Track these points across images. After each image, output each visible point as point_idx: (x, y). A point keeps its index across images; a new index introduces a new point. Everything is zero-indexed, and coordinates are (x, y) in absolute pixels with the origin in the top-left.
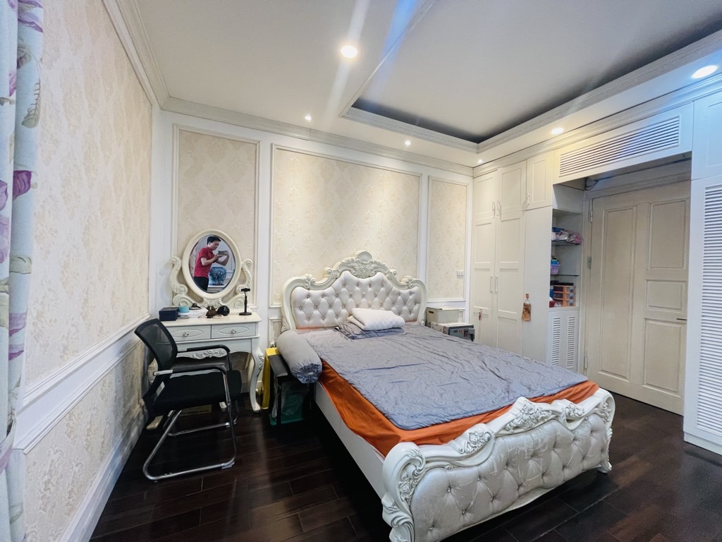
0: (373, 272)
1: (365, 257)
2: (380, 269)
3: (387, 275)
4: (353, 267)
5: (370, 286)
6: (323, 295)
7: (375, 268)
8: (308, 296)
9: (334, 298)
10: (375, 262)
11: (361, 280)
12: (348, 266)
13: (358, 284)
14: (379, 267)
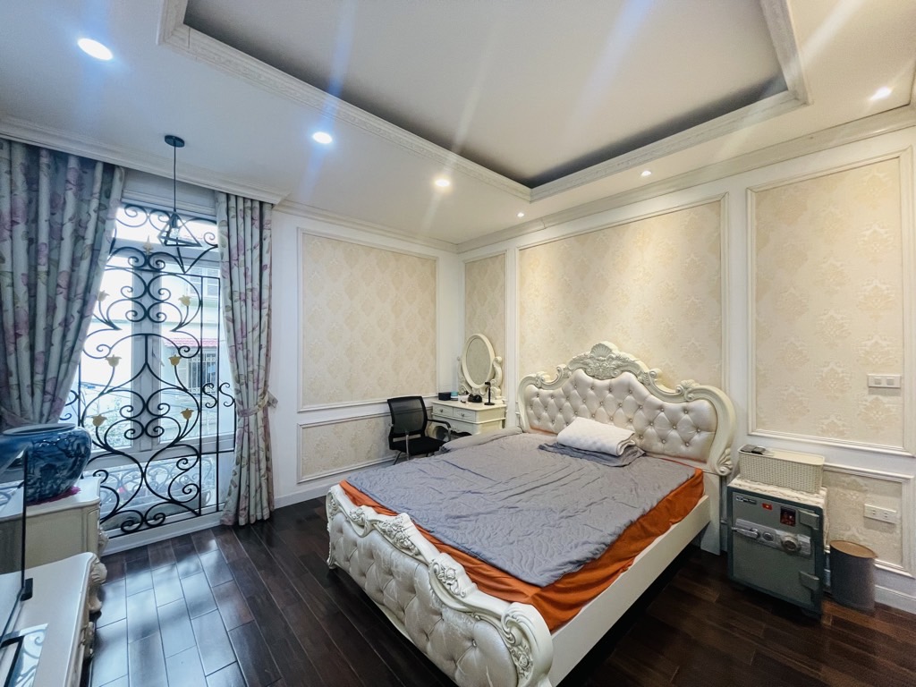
0: (617, 371)
1: (601, 351)
2: (630, 368)
3: (640, 377)
4: (587, 364)
5: (610, 391)
6: (552, 396)
7: (618, 367)
8: (538, 395)
9: (563, 400)
10: (618, 358)
11: (597, 382)
12: (581, 362)
13: (593, 387)
14: (625, 365)
